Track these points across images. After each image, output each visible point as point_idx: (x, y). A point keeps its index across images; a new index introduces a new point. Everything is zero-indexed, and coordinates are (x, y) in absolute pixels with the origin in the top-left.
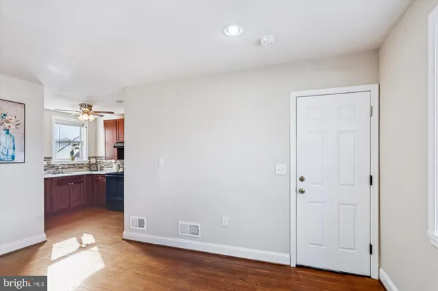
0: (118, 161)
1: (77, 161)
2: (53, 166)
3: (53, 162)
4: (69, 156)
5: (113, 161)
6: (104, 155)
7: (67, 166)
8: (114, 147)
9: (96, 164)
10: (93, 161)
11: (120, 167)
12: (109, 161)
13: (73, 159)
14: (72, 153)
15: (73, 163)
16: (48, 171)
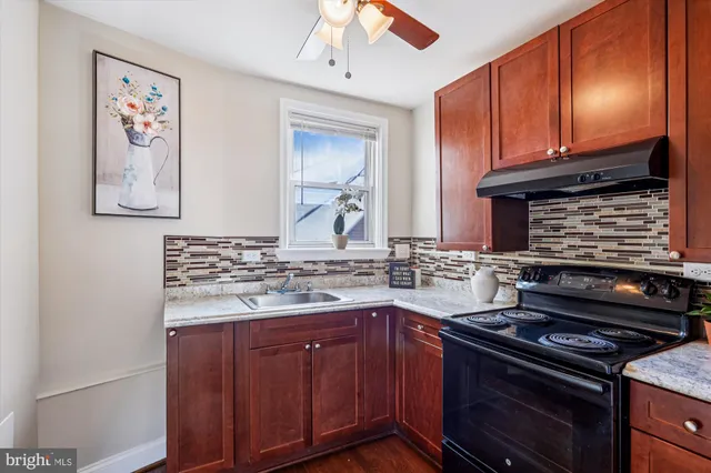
0: (488, 258)
1: (354, 250)
2: (282, 268)
3: (282, 253)
4: (329, 235)
5: (468, 255)
6: (435, 233)
7: (322, 268)
8: (481, 192)
9: (411, 262)
10: (402, 252)
11: (498, 284)
12: (453, 254)
13: (341, 246)
14: (339, 224)
15: (340, 256)
16: (268, 282)
